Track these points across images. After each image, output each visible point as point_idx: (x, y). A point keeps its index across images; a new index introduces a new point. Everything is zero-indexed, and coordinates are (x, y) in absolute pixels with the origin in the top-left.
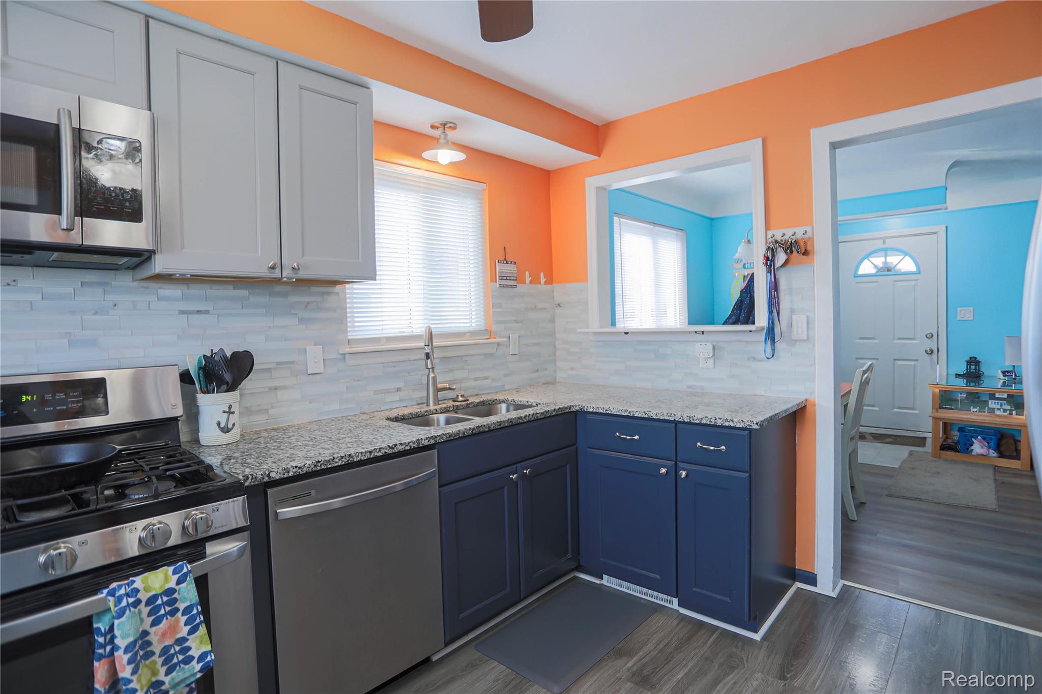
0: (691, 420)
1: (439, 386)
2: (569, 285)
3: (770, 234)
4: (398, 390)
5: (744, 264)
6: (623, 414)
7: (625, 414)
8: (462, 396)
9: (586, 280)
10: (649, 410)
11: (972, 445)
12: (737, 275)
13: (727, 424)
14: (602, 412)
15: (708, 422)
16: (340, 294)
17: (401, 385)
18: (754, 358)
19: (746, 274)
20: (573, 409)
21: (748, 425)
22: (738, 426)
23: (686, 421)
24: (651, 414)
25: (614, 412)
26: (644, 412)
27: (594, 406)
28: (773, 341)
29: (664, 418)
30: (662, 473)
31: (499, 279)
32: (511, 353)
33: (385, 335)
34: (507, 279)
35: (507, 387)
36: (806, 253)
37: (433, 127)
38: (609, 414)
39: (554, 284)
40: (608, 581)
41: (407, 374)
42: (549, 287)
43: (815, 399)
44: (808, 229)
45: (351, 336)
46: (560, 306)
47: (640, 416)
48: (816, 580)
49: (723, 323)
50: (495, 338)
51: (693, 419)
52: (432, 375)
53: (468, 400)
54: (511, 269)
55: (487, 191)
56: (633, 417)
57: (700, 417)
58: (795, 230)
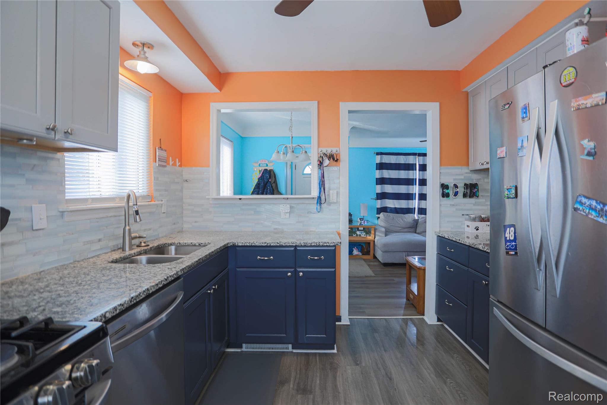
0: (306, 244)
1: (133, 235)
2: (194, 168)
3: (320, 150)
4: (100, 240)
5: (260, 164)
6: (263, 245)
7: (265, 245)
8: (145, 243)
9: (209, 166)
10: (280, 241)
11: (353, 251)
12: (255, 169)
13: (325, 245)
14: (249, 245)
15: (315, 245)
16: (60, 160)
17: (101, 236)
18: (311, 212)
19: (261, 170)
20: (229, 245)
21: (336, 244)
22: (331, 245)
23: (302, 245)
24: (281, 243)
25: (257, 244)
26: (277, 243)
27: (242, 242)
28: (321, 203)
29: (289, 245)
30: (289, 275)
31: (158, 160)
32: (163, 212)
33: (92, 197)
34: (162, 161)
35: (160, 236)
36: (337, 161)
37: (134, 44)
38: (254, 246)
39: (182, 167)
40: (245, 348)
41: (105, 228)
42: (180, 168)
43: (340, 231)
44: (338, 149)
45: (68, 196)
46: (187, 181)
47: (274, 245)
48: (341, 318)
49: (251, 193)
50: (155, 201)
51: (307, 244)
52: (127, 228)
53: (148, 245)
54: (164, 154)
55: (152, 98)
56: (270, 246)
57: (310, 242)
58: (332, 149)
